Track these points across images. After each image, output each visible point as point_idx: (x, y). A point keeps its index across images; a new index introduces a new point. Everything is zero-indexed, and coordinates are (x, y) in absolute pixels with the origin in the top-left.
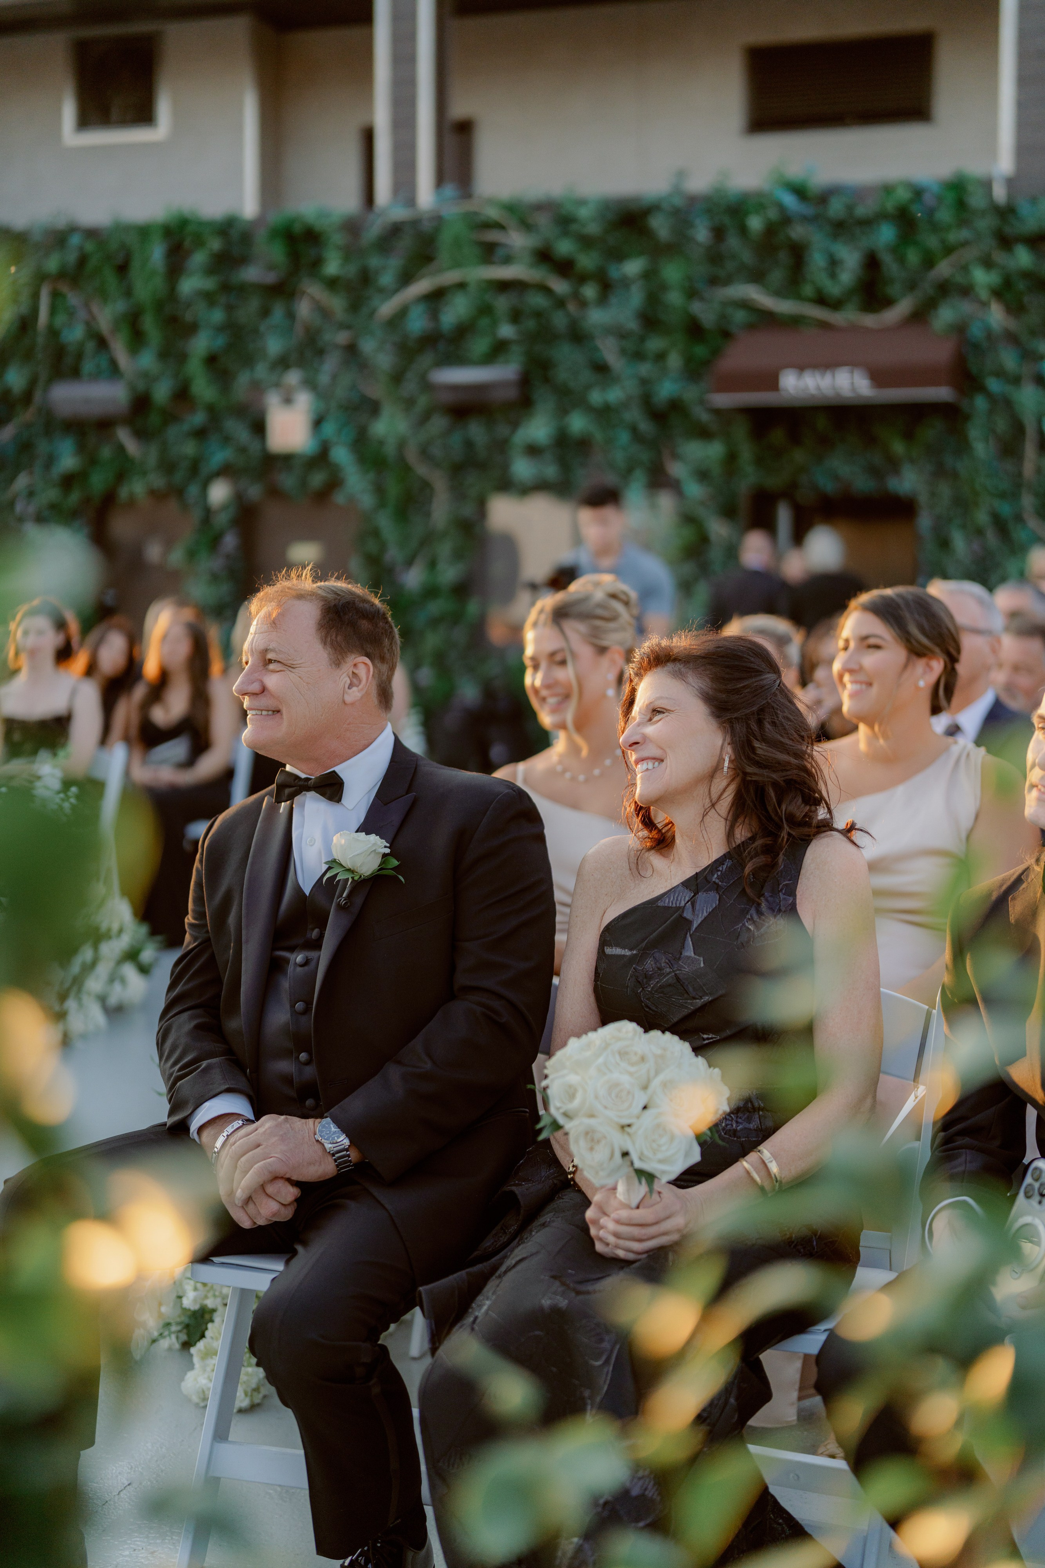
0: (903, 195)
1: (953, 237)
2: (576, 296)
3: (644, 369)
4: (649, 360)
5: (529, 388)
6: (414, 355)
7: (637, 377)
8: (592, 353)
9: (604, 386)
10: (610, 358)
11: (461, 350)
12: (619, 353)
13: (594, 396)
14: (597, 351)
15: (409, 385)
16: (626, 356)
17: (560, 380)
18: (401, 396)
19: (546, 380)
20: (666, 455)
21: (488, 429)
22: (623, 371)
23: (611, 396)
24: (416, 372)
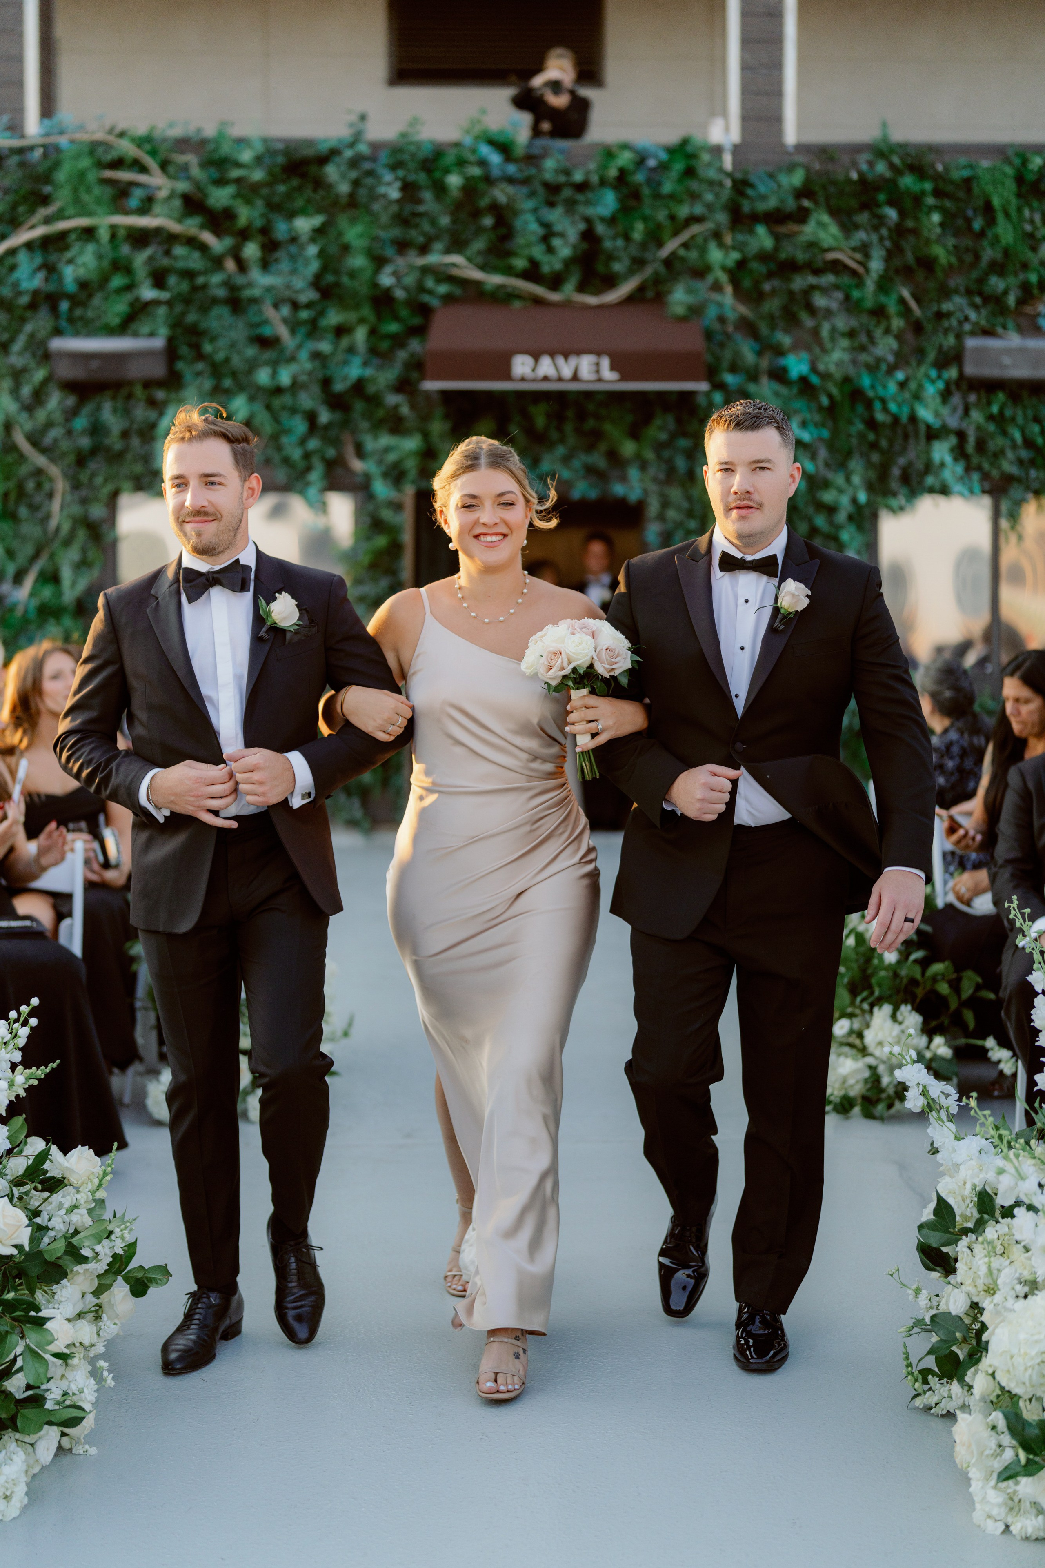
0: (625, 159)
1: (684, 211)
2: (236, 254)
3: (325, 346)
4: (330, 336)
5: (180, 365)
6: (28, 314)
7: (316, 356)
8: (259, 325)
9: (275, 365)
10: (283, 332)
11: (90, 314)
12: (293, 326)
13: (263, 376)
14: (266, 322)
15: (20, 354)
16: (303, 330)
17: (220, 356)
18: (12, 367)
19: (200, 356)
20: (349, 451)
21: (127, 412)
22: (299, 347)
23: (285, 377)
24: (32, 336)
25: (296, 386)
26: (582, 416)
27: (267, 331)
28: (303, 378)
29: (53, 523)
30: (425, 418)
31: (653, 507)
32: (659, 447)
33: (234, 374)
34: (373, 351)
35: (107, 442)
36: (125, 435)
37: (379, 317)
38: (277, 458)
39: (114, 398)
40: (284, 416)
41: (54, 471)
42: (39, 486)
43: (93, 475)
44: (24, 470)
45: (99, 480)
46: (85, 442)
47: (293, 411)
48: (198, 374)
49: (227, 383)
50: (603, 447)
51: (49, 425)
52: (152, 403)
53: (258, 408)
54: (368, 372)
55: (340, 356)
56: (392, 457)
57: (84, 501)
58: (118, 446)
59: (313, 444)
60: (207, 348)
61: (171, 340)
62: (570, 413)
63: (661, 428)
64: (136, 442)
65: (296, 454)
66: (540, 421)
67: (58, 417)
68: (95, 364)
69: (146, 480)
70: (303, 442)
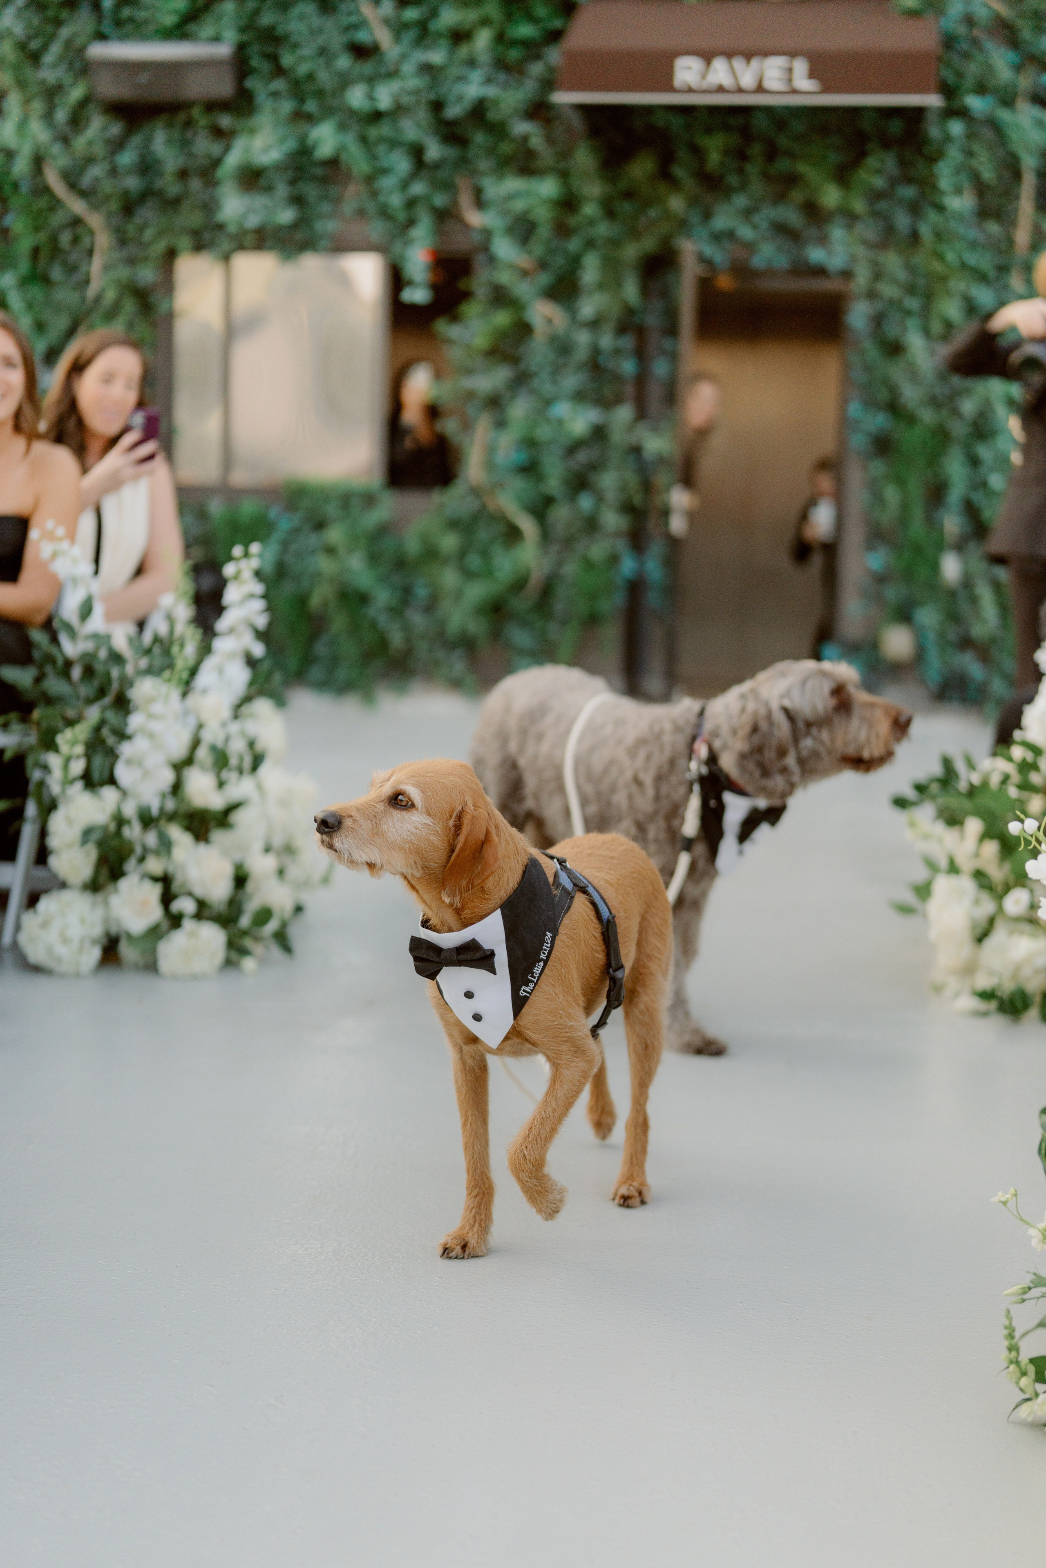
3: (437, 57)
4: (444, 43)
5: (251, 83)
6: (64, 14)
7: (427, 69)
8: (355, 27)
9: (371, 80)
10: (383, 37)
11: (142, 15)
12: (399, 29)
13: (356, 97)
14: (362, 24)
15: (55, 66)
16: (410, 35)
17: (303, 69)
18: (43, 82)
19: (279, 71)
20: (465, 200)
21: (185, 144)
22: (404, 57)
23: (385, 97)
24: (68, 44)
25: (399, 110)
26: (772, 154)
27: (362, 36)
28: (405, 100)
29: (92, 291)
30: (565, 155)
31: (862, 277)
32: (875, 196)
33: (320, 94)
34: (501, 64)
35: (159, 184)
36: (183, 174)
37: (509, 17)
38: (371, 207)
39: (169, 125)
40: (382, 149)
41: (95, 220)
42: (76, 240)
43: (142, 229)
44: (57, 219)
45: (148, 234)
46: (132, 183)
47: (393, 143)
48: (275, 95)
49: (311, 106)
50: (797, 196)
51: (90, 160)
52: (218, 133)
53: (350, 140)
54: (491, 92)
55: (454, 71)
56: (519, 206)
57: (131, 261)
58: (173, 189)
59: (418, 188)
60: (287, 60)
61: (241, 48)
62: (756, 150)
63: (878, 171)
64: (195, 184)
65: (396, 201)
66: (714, 158)
67: (99, 150)
68: (143, 78)
69: (207, 236)
70: (405, 185)
